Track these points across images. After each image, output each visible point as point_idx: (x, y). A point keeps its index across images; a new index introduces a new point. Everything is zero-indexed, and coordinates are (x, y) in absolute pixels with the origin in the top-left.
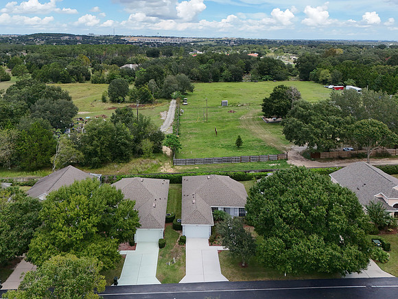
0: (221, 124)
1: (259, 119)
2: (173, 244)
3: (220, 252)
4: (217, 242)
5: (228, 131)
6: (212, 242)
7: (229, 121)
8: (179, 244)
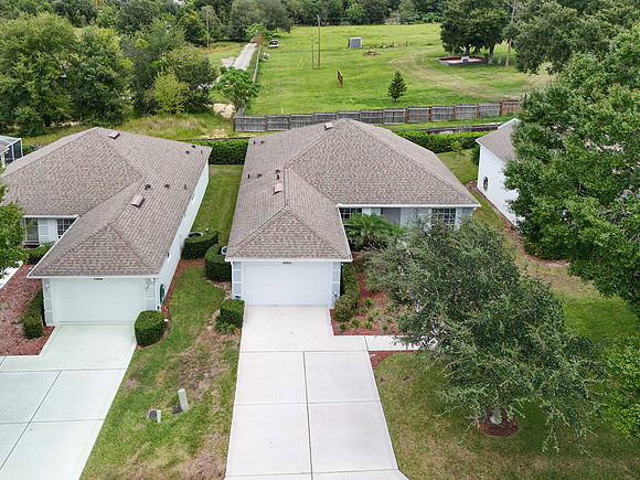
0: (350, 71)
1: (430, 63)
2: (193, 328)
3: (378, 359)
4: (363, 322)
5: (367, 80)
6: (345, 318)
7: (366, 66)
8: (217, 329)
